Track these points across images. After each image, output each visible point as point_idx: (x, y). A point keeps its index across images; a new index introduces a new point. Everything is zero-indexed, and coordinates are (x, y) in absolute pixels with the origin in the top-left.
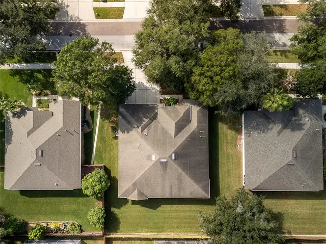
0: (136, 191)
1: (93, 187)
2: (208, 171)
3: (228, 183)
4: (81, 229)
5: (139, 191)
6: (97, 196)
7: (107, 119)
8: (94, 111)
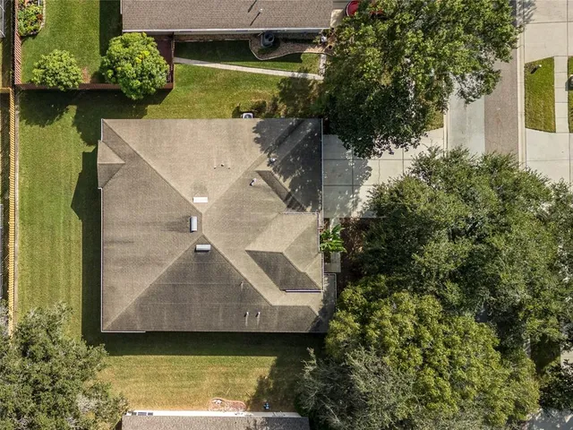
0: (117, 161)
1: (130, 58)
2: (165, 329)
3: (131, 376)
4: (29, 36)
5: (118, 167)
6: (109, 67)
7: (281, 94)
8: (301, 61)
